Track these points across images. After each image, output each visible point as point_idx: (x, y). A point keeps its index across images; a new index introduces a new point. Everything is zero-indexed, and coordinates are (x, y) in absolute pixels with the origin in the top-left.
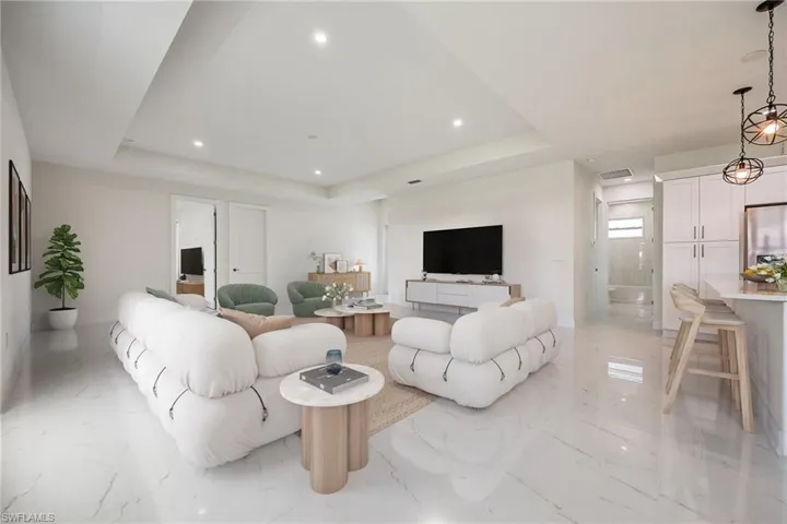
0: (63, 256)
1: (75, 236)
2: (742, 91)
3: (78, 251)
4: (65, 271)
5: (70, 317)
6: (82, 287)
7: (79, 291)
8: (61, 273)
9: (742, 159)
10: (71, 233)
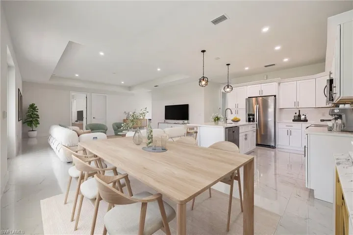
0: (32, 114)
1: (36, 107)
2: (228, 65)
3: (37, 112)
4: (33, 118)
5: (34, 134)
6: (39, 124)
7: (38, 125)
8: (31, 119)
9: (228, 85)
10: (35, 106)
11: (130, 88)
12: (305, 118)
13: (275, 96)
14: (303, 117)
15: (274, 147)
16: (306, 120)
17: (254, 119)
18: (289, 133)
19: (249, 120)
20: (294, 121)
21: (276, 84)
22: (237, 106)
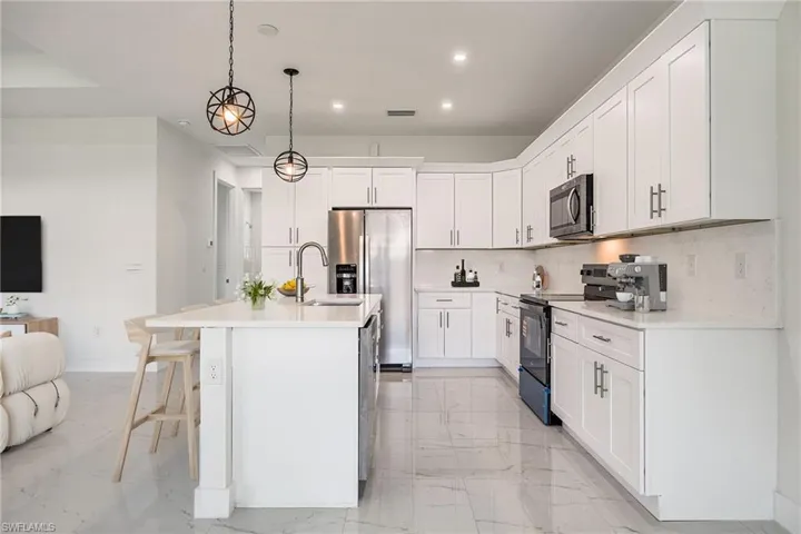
12: (476, 278)
13: (412, 210)
14: (469, 277)
15: (407, 370)
16: (476, 284)
18: (444, 320)
19: (340, 288)
20: (455, 284)
21: (411, 174)
22: (295, 235)
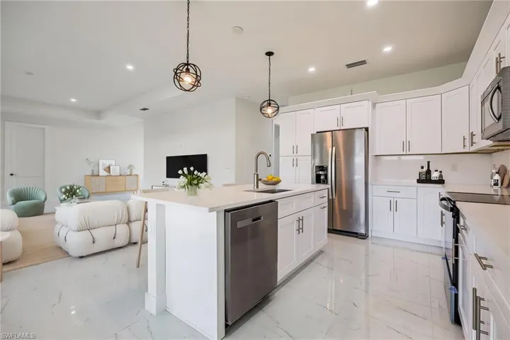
11: (98, 114)
12: (441, 176)
13: (367, 129)
14: (435, 175)
15: (364, 237)
16: (441, 181)
17: (326, 176)
18: (393, 206)
19: (318, 180)
20: (419, 181)
21: (367, 105)
22: (295, 149)
